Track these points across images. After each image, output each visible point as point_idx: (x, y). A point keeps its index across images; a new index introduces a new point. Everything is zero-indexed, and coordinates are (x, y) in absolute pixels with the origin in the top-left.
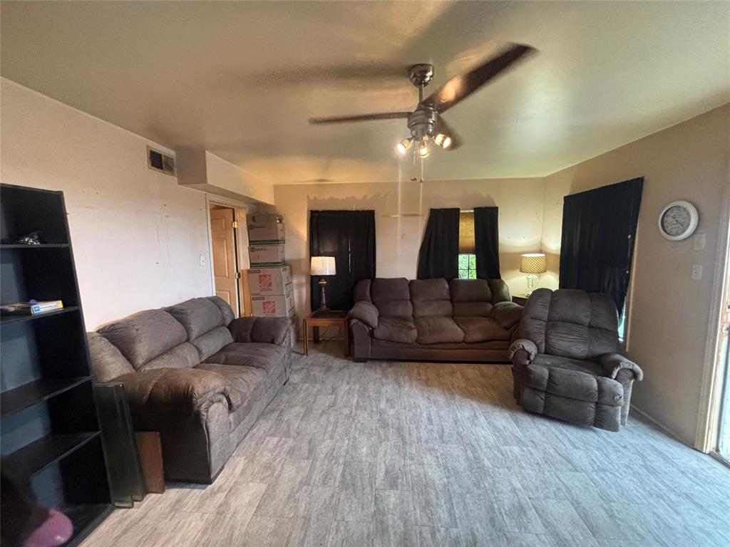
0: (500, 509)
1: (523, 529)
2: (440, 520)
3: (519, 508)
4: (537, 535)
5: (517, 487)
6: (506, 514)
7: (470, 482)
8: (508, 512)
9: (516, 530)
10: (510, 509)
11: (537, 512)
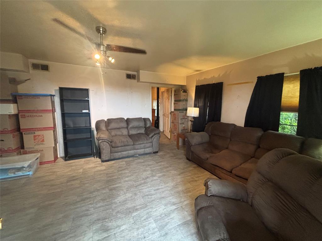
0: (105, 222)
1: (95, 231)
2: (96, 204)
3: (107, 229)
4: (92, 237)
5: (121, 228)
6: (103, 224)
7: (119, 209)
8: (104, 225)
9: (94, 229)
10: (106, 225)
11: (106, 237)
